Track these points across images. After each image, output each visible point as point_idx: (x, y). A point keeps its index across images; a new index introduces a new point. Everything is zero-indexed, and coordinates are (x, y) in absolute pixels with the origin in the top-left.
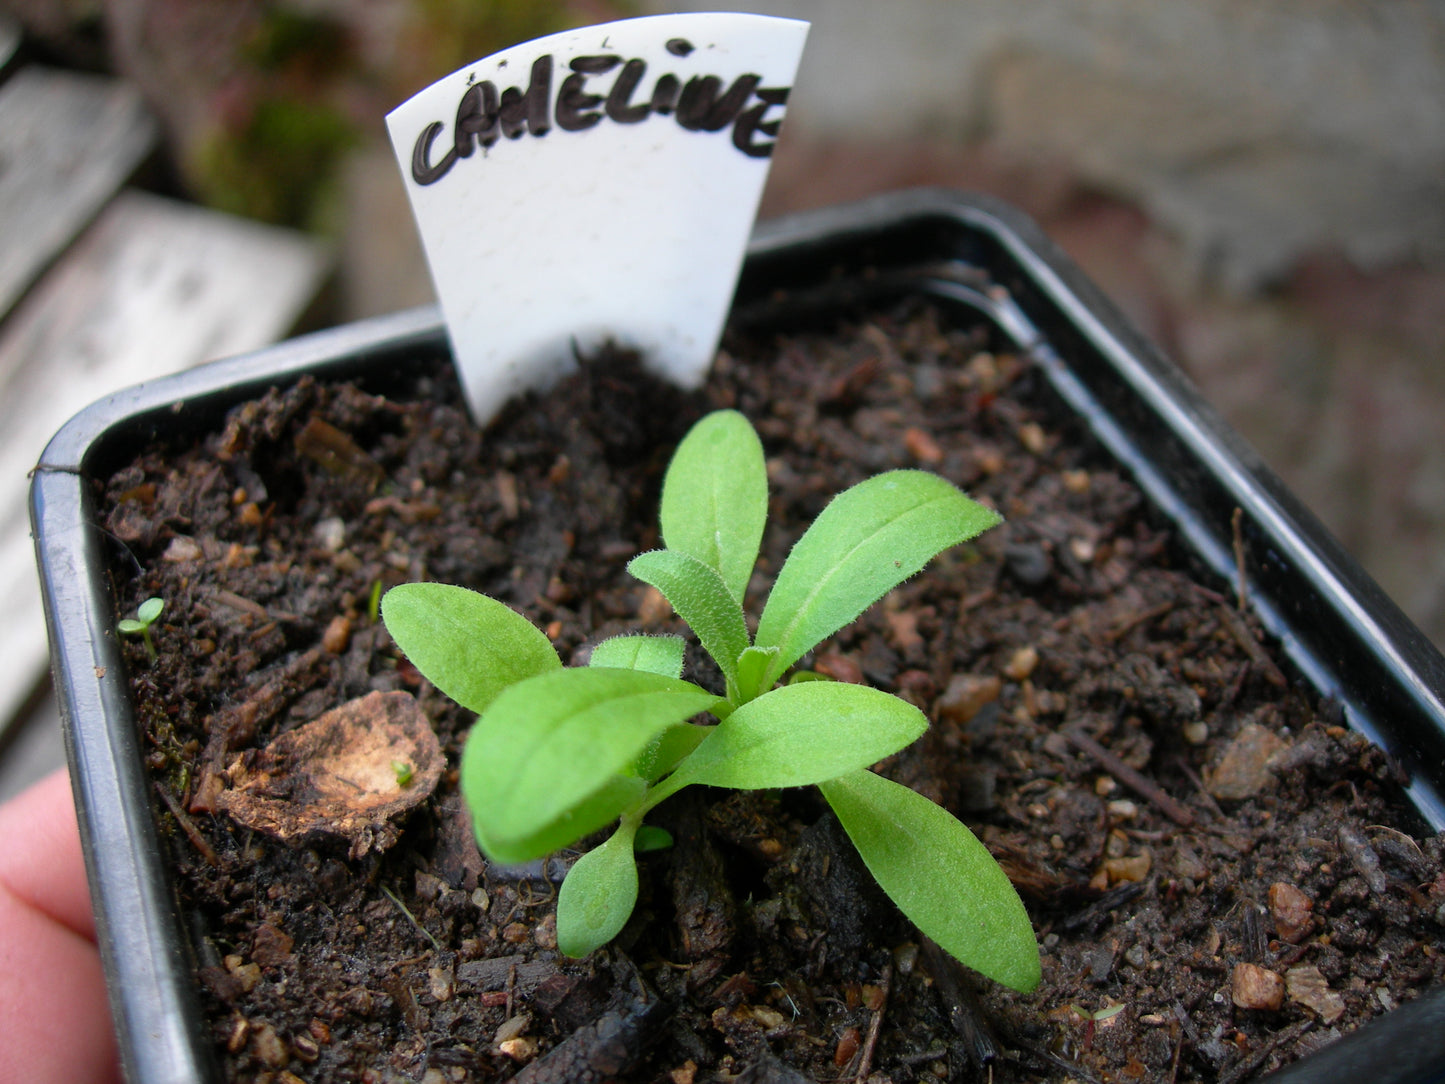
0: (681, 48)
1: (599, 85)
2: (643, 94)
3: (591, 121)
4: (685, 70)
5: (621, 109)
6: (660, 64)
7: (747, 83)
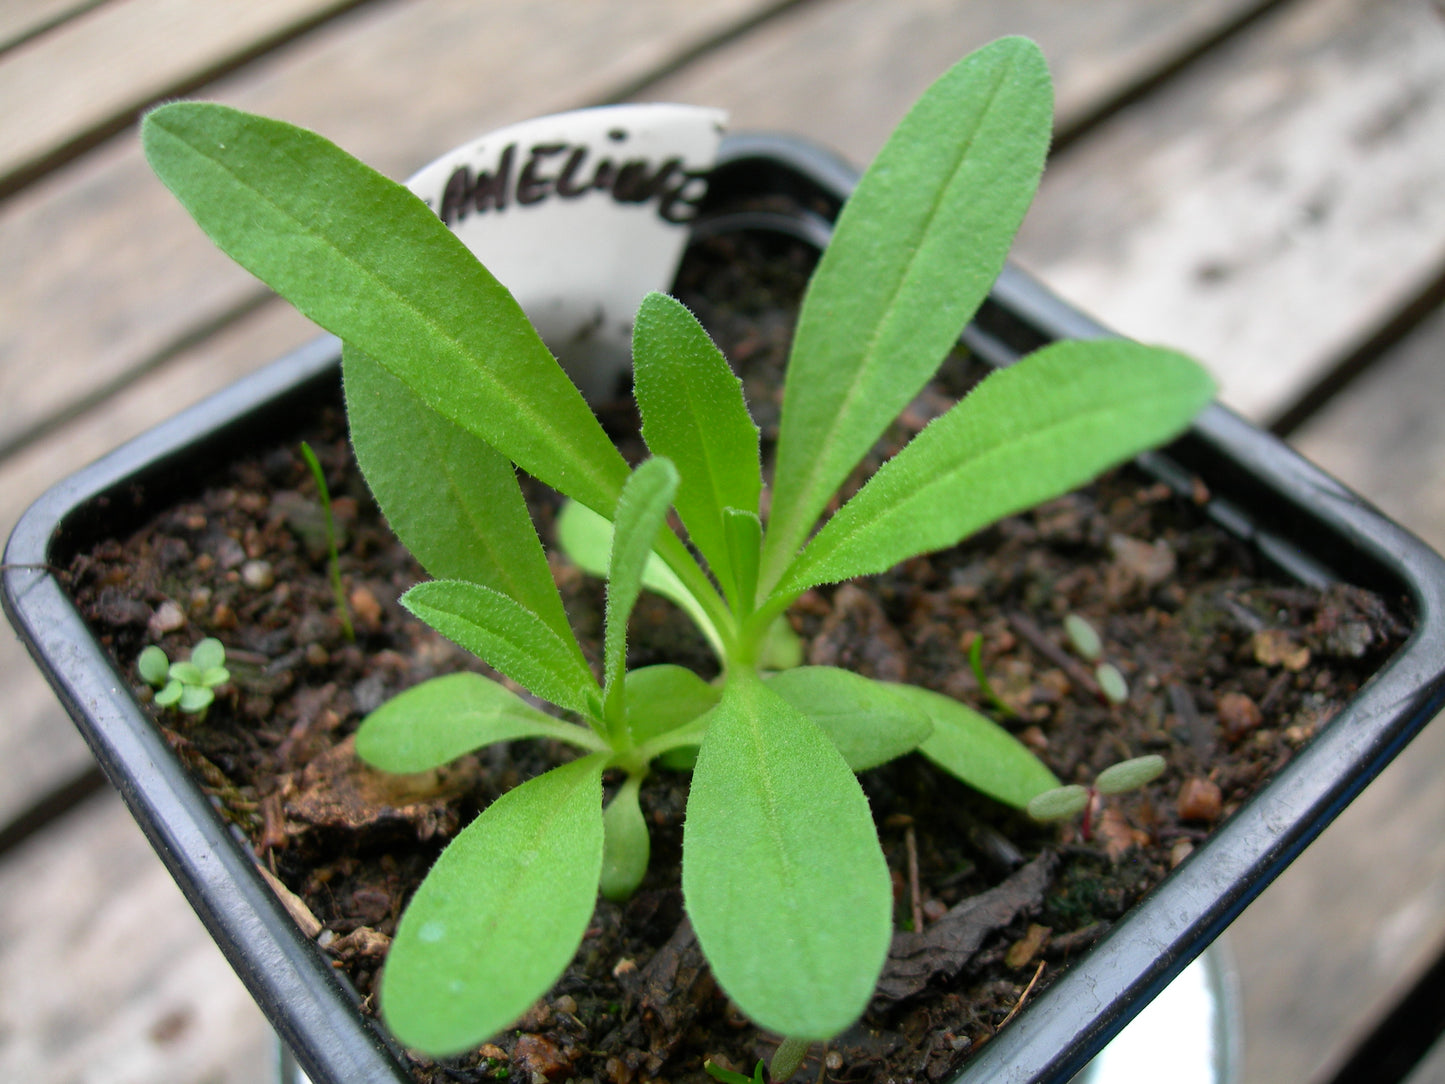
0: (618, 136)
1: (550, 167)
2: (585, 174)
3: (539, 199)
4: (621, 154)
5: (566, 188)
6: (601, 150)
7: (672, 166)
